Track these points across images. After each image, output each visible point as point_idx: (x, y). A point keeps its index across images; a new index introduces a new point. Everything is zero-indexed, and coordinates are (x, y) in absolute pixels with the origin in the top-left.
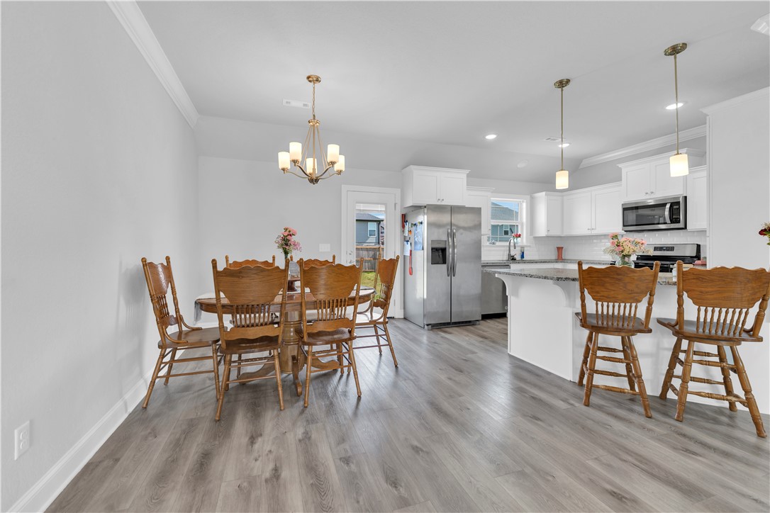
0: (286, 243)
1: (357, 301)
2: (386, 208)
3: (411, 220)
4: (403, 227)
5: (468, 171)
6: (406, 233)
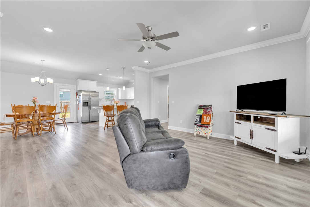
0: (34, 101)
1: (55, 114)
2: (71, 90)
3: (79, 94)
4: (77, 96)
5: (97, 82)
6: (77, 98)
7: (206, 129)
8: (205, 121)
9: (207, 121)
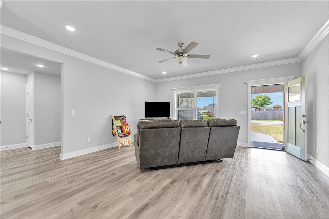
7: (127, 137)
8: (125, 131)
9: (127, 131)
